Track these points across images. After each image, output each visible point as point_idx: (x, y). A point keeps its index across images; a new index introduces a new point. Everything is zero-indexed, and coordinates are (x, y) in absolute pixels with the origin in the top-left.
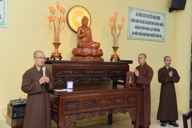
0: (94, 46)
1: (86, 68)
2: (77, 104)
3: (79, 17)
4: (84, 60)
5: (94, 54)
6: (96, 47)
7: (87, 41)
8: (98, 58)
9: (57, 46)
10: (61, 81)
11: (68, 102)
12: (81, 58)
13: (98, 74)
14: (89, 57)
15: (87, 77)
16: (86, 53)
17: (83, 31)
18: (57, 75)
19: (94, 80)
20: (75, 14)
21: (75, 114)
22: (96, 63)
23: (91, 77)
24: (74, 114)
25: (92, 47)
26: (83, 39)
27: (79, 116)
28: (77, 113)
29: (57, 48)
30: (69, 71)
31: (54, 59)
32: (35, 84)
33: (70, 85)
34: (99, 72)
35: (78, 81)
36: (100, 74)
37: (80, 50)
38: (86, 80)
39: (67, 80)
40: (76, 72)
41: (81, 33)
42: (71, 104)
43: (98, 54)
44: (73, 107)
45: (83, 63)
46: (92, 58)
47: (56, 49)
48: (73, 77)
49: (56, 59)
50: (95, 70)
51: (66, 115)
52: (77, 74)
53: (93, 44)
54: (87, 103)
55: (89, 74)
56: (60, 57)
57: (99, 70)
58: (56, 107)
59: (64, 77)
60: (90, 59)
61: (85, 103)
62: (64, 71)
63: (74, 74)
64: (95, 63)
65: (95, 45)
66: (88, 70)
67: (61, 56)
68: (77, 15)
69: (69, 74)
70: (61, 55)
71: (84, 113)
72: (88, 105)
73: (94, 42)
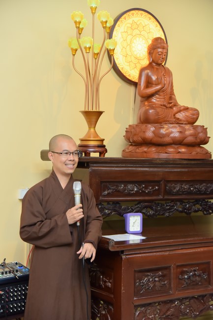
0: (183, 119)
1: (172, 178)
2: (163, 276)
3: (137, 39)
4: (163, 156)
5: (190, 139)
6: (190, 120)
7: (164, 106)
8: (198, 150)
9: (94, 120)
10: (111, 213)
11: (141, 271)
12: (153, 149)
13: (199, 192)
14: (176, 146)
15: (172, 200)
16: (169, 136)
17: (154, 78)
18: (101, 198)
19: (189, 209)
20: (130, 31)
21: (159, 304)
22: (194, 164)
23: (181, 201)
24: (155, 303)
25: (178, 122)
26: (154, 100)
27: (168, 310)
28: (162, 302)
29: (93, 126)
30: (130, 186)
31: (87, 154)
32: (56, 221)
33: (135, 222)
34: (203, 187)
35: (151, 212)
36: (205, 194)
37: (152, 129)
38: (169, 209)
39: (125, 209)
40: (146, 188)
41: (149, 83)
42: (148, 275)
43: (199, 140)
44: (154, 286)
45: (162, 164)
46: (183, 150)
47: (90, 128)
48: (140, 202)
49: (93, 155)
50: (192, 182)
51: (136, 307)
52: (148, 194)
53: (180, 111)
54: (186, 272)
55: (177, 193)
56: (102, 148)
57: (201, 182)
58: (109, 284)
59: (117, 202)
60: (179, 152)
61: (183, 273)
62: (117, 186)
63: (143, 194)
64: (193, 162)
65: (187, 114)
66: (176, 182)
67: (104, 146)
68: (134, 34)
69: (129, 195)
70: (105, 143)
71: (181, 300)
72: (189, 278)
73: (182, 108)
